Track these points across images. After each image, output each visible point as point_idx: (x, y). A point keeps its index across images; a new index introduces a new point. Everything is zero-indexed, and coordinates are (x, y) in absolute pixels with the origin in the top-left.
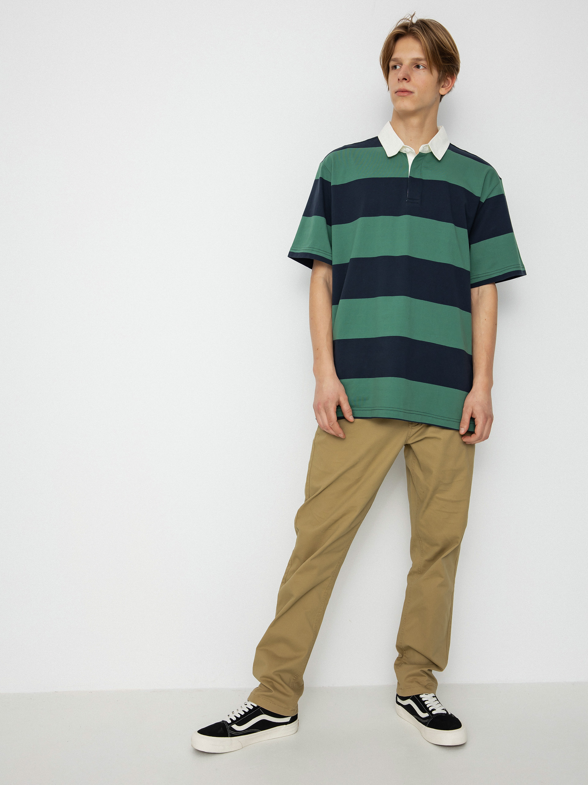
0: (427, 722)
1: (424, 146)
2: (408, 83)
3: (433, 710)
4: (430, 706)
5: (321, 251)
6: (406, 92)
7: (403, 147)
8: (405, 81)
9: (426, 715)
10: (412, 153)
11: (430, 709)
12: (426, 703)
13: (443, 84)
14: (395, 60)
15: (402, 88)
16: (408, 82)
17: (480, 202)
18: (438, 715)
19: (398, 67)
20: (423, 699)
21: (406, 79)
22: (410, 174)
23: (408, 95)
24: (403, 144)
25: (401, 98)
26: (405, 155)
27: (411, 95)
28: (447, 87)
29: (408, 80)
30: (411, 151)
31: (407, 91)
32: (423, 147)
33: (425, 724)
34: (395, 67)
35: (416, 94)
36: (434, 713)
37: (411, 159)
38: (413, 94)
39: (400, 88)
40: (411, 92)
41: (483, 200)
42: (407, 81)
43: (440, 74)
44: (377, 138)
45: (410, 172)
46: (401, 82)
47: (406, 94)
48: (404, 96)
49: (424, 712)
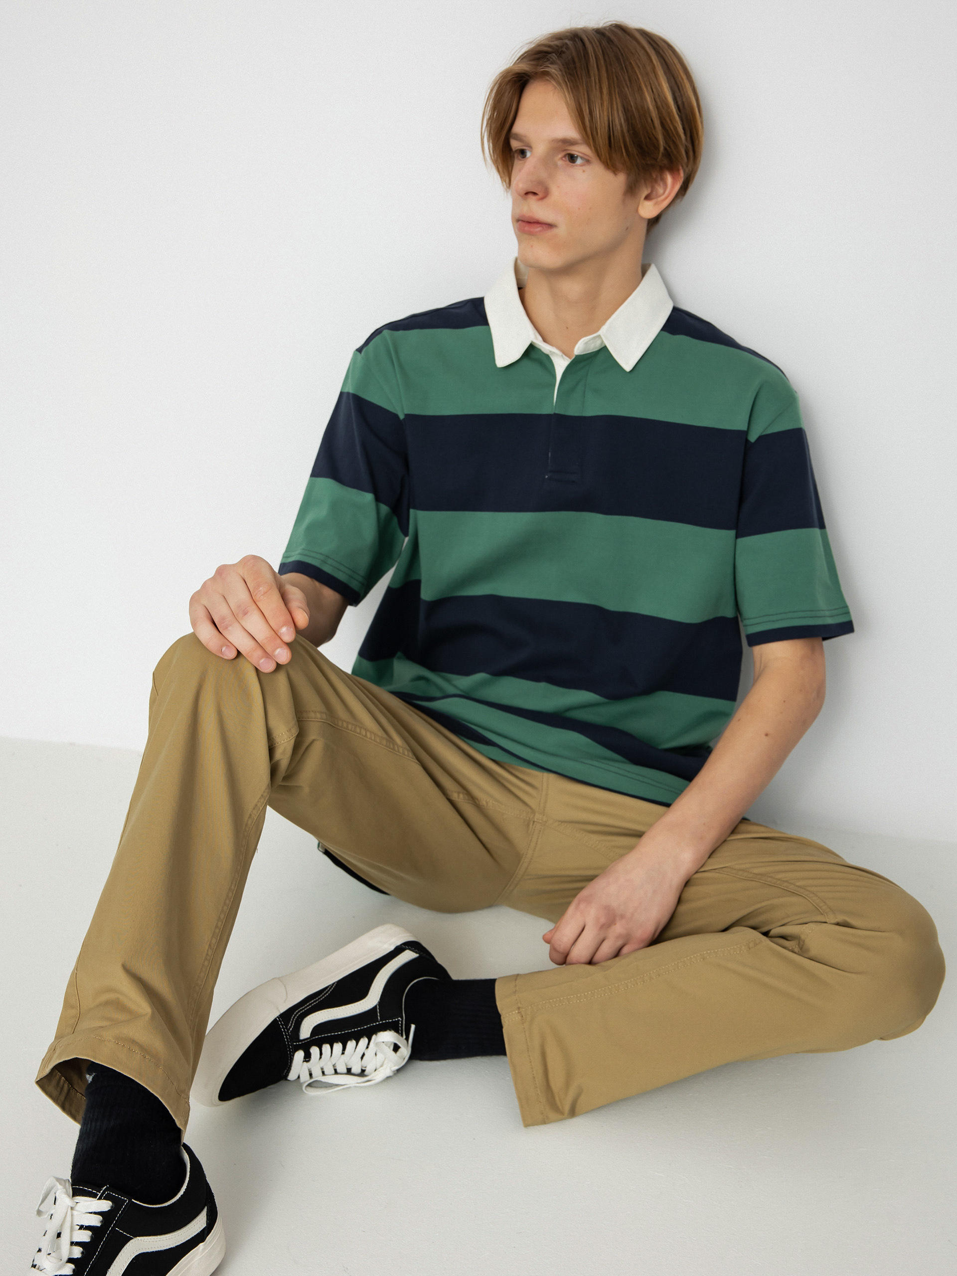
0: (286, 1024)
1: (588, 338)
2: (540, 202)
3: (307, 1057)
4: (321, 1054)
6: (536, 225)
8: (532, 199)
9: (305, 1032)
11: (314, 1050)
12: (338, 1047)
13: (645, 192)
15: (527, 215)
16: (542, 199)
17: (747, 441)
18: (287, 1065)
19: (528, 153)
20: (351, 1044)
22: (555, 407)
23: (540, 231)
24: (532, 337)
25: (526, 236)
27: (550, 233)
29: (541, 194)
31: (538, 223)
32: (588, 341)
33: (286, 1016)
34: (522, 152)
35: (561, 231)
36: (299, 1055)
37: (560, 364)
38: (555, 230)
39: (523, 213)
42: (538, 197)
46: (525, 199)
48: (532, 234)
49: (318, 1029)
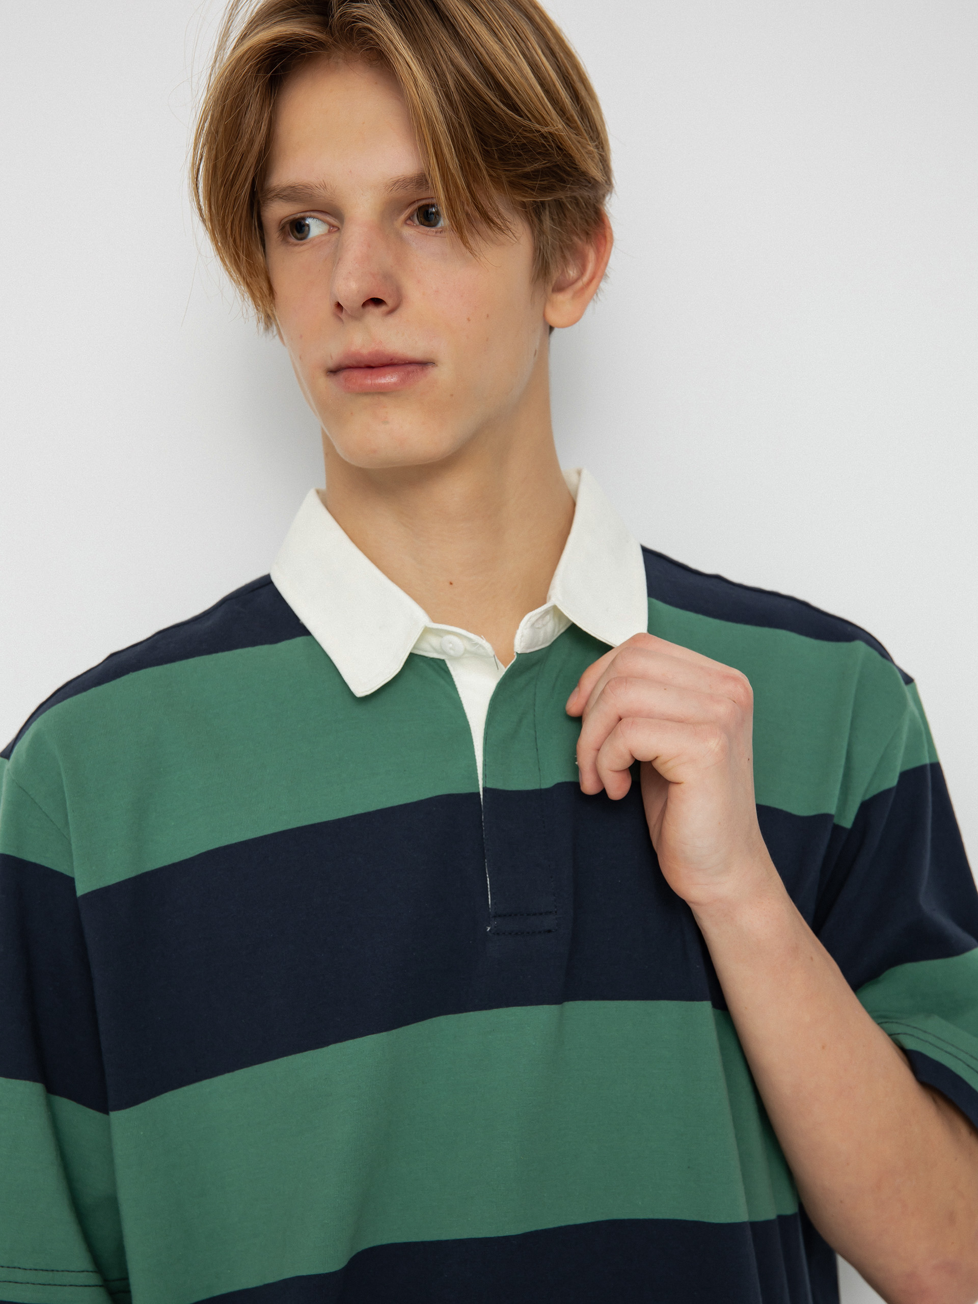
1: (534, 619)
2: (392, 320)
5: (19, 1275)
6: (388, 370)
7: (427, 631)
8: (374, 314)
10: (476, 655)
13: (555, 275)
14: (293, 193)
15: (365, 351)
16: (394, 312)
19: (316, 228)
21: (377, 302)
22: (485, 775)
23: (402, 380)
24: (423, 619)
25: (366, 400)
26: (440, 667)
27: (422, 381)
28: (580, 284)
29: (390, 302)
30: (469, 647)
31: (392, 363)
32: (533, 625)
34: (297, 228)
35: (445, 371)
38: (433, 373)
39: (354, 348)
40: (424, 364)
41: (847, 822)
42: (383, 309)
43: (542, 232)
44: (265, 585)
45: (485, 765)
46: (356, 317)
47: (389, 379)
48: (383, 391)
